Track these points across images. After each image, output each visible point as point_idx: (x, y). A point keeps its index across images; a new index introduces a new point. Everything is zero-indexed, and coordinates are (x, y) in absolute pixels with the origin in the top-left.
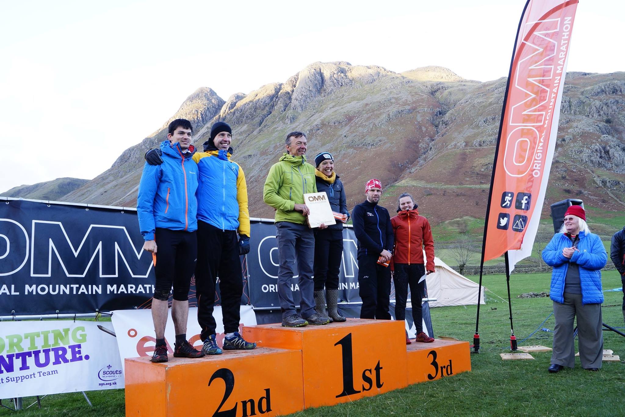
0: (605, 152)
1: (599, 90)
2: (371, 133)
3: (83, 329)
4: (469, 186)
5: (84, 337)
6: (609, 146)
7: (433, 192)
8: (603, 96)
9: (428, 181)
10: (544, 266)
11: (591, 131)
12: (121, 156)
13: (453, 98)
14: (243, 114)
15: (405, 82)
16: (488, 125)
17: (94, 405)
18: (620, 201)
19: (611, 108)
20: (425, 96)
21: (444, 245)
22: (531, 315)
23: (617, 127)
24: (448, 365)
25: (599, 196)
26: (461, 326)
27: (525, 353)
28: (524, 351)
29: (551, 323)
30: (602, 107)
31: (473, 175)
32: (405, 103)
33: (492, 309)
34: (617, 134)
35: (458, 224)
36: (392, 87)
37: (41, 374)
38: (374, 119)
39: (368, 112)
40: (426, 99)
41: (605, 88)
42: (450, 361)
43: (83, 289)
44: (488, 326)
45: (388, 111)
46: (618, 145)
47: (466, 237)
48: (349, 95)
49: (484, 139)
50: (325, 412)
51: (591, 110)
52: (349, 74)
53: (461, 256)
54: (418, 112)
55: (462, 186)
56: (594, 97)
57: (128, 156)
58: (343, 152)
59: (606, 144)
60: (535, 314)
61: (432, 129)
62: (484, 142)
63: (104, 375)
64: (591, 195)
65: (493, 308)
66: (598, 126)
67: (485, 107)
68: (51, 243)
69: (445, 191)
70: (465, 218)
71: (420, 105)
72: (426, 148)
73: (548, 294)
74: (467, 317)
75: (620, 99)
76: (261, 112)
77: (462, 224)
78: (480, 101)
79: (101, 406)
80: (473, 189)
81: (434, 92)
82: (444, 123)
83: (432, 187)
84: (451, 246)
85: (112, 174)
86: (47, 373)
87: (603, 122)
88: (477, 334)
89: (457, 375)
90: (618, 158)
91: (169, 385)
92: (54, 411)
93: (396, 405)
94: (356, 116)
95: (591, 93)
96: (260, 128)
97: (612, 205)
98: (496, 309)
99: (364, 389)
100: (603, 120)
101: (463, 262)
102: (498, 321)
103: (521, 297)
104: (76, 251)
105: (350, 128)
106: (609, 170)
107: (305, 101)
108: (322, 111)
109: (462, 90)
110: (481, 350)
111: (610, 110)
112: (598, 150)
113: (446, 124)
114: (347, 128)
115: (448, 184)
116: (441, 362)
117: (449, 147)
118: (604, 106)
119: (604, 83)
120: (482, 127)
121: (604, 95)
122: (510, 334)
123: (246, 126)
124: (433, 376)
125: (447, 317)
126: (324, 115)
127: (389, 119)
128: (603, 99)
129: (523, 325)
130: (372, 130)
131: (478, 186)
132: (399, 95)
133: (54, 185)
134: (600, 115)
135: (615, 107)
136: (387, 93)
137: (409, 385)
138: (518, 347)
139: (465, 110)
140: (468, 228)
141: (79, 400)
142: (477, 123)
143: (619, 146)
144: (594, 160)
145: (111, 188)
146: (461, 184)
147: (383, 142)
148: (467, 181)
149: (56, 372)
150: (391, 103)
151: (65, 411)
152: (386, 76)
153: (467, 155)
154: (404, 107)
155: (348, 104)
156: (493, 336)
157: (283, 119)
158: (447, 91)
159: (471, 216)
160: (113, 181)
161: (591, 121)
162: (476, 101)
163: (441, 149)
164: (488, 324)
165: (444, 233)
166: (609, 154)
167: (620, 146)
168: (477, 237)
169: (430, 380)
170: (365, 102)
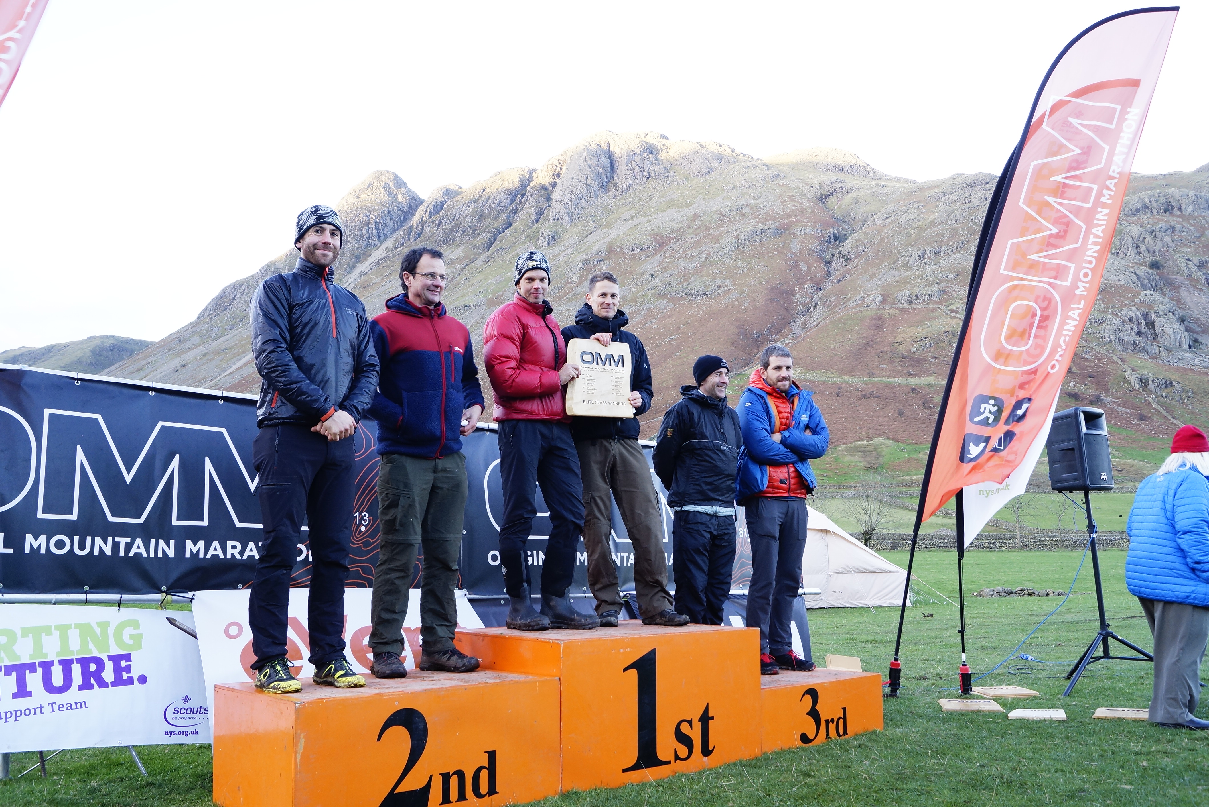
0: (1146, 324)
1: (1139, 205)
2: (701, 270)
3: (136, 624)
4: (885, 379)
5: (138, 639)
6: (1155, 313)
7: (816, 389)
8: (1145, 218)
9: (807, 368)
10: (1026, 537)
11: (1122, 283)
12: (217, 297)
13: (861, 210)
14: (457, 224)
15: (770, 176)
16: (926, 264)
17: (150, 775)
18: (1173, 418)
19: (1162, 240)
20: (808, 204)
21: (834, 492)
22: (999, 628)
23: (1171, 277)
24: (840, 718)
25: (1134, 406)
26: (864, 645)
27: (987, 699)
28: (984, 696)
29: (1037, 645)
30: (1145, 238)
31: (895, 360)
32: (770, 217)
33: (925, 616)
34: (1171, 291)
35: (864, 452)
36: (746, 185)
37: (56, 707)
38: (709, 243)
39: (699, 231)
40: (809, 210)
41: (1150, 202)
42: (844, 709)
43: (138, 547)
44: (917, 647)
45: (736, 231)
46: (1171, 311)
47: (878, 478)
48: (662, 197)
49: (918, 290)
50: (601, 799)
51: (1123, 243)
52: (663, 156)
53: (868, 513)
54: (794, 234)
55: (874, 379)
56: (1129, 218)
57: (231, 298)
58: (647, 306)
59: (1149, 309)
60: (1006, 628)
61: (819, 268)
62: (917, 296)
63: (175, 716)
64: (1119, 406)
65: (926, 614)
66: (1135, 274)
67: (921, 229)
68: (80, 455)
69: (840, 389)
70: (878, 440)
71: (797, 221)
72: (807, 305)
73: (1031, 591)
74: (876, 629)
75: (1179, 223)
76: (491, 225)
77: (870, 453)
78: (912, 218)
79: (165, 776)
80: (894, 386)
81: (825, 196)
82: (842, 256)
83: (817, 379)
84: (849, 494)
85: (198, 332)
86: (66, 707)
87: (1146, 266)
88: (896, 660)
89: (857, 736)
90: (1172, 336)
91: (302, 737)
92: (73, 783)
93: (738, 789)
94: (675, 238)
95: (1124, 211)
96: (489, 253)
97: (1157, 424)
98: (932, 615)
99: (677, 758)
100: (1145, 263)
101: (871, 526)
102: (936, 638)
103: (980, 595)
104: (129, 472)
105: (663, 261)
106: (1154, 358)
107: (577, 205)
108: (609, 226)
109: (879, 195)
110: (903, 692)
111: (1159, 245)
112: (1134, 319)
113: (846, 260)
114: (657, 260)
115: (846, 375)
116: (826, 711)
117: (851, 303)
118: (1147, 236)
119: (1149, 192)
120: (915, 268)
121: (1149, 215)
122: (957, 663)
123: (462, 248)
124: (811, 736)
125: (837, 627)
126: (613, 233)
127: (738, 245)
128: (1146, 222)
129: (984, 648)
130: (703, 265)
131: (903, 381)
132: (759, 201)
133: (82, 349)
134: (1139, 253)
135: (1168, 239)
136: (734, 195)
137: (764, 754)
138: (973, 688)
139: (883, 233)
140: (882, 460)
141: (122, 764)
142: (904, 260)
143: (1173, 314)
144: (1126, 338)
145: (195, 359)
146: (871, 375)
147: (725, 289)
148: (882, 369)
149: (83, 704)
150: (743, 215)
151: (94, 783)
152: (735, 163)
153: (884, 321)
154: (767, 223)
155: (661, 214)
156: (926, 665)
157: (533, 238)
158: (850, 195)
159: (889, 437)
160: (199, 345)
161: (1121, 263)
162: (905, 217)
163: (835, 306)
164: (916, 644)
165: (836, 469)
166: (1153, 327)
167: (1176, 312)
168: (899, 479)
169: (804, 745)
170: (692, 210)
